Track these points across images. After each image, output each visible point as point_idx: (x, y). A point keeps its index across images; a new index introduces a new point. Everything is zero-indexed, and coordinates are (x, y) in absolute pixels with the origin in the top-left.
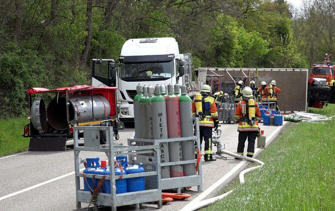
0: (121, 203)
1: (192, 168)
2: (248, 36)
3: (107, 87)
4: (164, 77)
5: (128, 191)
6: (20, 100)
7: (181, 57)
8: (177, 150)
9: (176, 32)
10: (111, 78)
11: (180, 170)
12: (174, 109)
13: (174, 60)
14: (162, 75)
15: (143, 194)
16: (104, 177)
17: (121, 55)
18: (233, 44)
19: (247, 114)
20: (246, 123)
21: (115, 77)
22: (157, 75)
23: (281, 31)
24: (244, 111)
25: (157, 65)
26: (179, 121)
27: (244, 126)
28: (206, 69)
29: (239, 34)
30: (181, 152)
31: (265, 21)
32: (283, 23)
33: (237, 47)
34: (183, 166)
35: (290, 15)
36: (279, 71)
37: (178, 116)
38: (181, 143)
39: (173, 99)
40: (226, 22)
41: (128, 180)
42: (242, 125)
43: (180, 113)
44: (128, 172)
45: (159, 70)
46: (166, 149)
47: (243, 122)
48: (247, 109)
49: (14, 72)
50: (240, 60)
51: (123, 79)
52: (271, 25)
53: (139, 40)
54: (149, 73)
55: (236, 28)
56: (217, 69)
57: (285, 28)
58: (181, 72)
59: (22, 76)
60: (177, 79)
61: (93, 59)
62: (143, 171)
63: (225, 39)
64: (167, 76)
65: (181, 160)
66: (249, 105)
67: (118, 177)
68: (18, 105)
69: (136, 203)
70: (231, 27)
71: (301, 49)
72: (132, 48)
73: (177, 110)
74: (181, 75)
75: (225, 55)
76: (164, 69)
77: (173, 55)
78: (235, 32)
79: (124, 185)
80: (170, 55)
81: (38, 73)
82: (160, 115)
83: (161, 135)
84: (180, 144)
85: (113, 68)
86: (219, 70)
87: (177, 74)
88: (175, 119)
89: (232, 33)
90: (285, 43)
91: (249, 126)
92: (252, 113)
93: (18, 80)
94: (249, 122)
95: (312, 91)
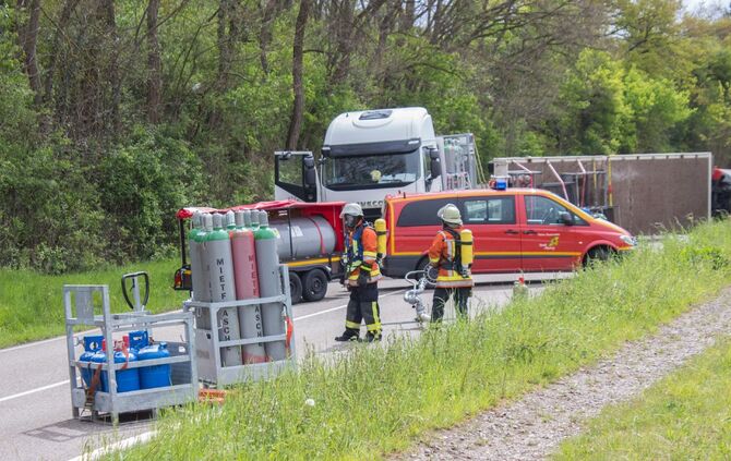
0: (127, 408)
1: (278, 349)
2: (646, 88)
3: (302, 203)
4: (403, 181)
5: (141, 388)
6: (152, 230)
8: (251, 319)
10: (307, 186)
11: (259, 352)
12: (246, 250)
13: (421, 149)
14: (400, 177)
15: (164, 393)
16: (101, 366)
17: (326, 143)
18: (612, 105)
19: (458, 258)
20: (455, 273)
21: (315, 184)
22: (390, 178)
24: (451, 252)
25: (393, 157)
26: (254, 270)
27: (450, 278)
28: (508, 160)
30: (260, 322)
31: (682, 57)
33: (624, 110)
34: (265, 345)
36: (653, 160)
37: (253, 262)
38: (261, 308)
39: (244, 236)
41: (140, 370)
42: (446, 275)
43: (256, 257)
44: (139, 358)
45: (401, 168)
46: (232, 318)
47: (450, 272)
48: (458, 248)
50: (630, 134)
51: (329, 187)
52: (699, 63)
53: (359, 114)
54: (376, 175)
55: (621, 73)
56: (530, 160)
58: (435, 170)
60: (428, 184)
61: (276, 153)
62: (166, 356)
63: (597, 95)
64: (407, 180)
65: (259, 335)
66: (463, 240)
67: (120, 366)
68: (148, 239)
69: (153, 407)
70: (607, 72)
73: (250, 252)
74: (434, 176)
75: (599, 126)
76: (408, 166)
77: (419, 139)
78: (617, 81)
79: (134, 379)
80: (413, 140)
81: (188, 180)
82: (220, 262)
83: (223, 296)
84: (257, 310)
85: (309, 168)
86: (533, 161)
87: (426, 175)
88: (247, 268)
89: (610, 84)
91: (460, 278)
92: (468, 255)
93: (147, 194)
94: (460, 270)
95: (719, 194)
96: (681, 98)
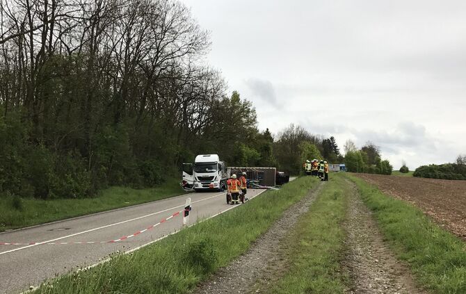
2: (250, 151)
4: (213, 171)
7: (221, 163)
9: (216, 150)
13: (217, 164)
17: (195, 162)
18: (243, 155)
21: (193, 171)
22: (210, 170)
23: (266, 149)
25: (210, 166)
28: (231, 167)
29: (247, 151)
32: (267, 145)
33: (245, 157)
35: (271, 139)
40: (240, 145)
45: (211, 168)
49: (149, 169)
51: (196, 172)
52: (262, 146)
54: (207, 169)
55: (245, 147)
57: (269, 148)
58: (220, 169)
59: (152, 170)
60: (219, 172)
63: (239, 153)
70: (242, 147)
71: (277, 157)
72: (200, 159)
75: (239, 160)
76: (213, 168)
77: (217, 162)
80: (215, 162)
85: (191, 167)
87: (218, 170)
89: (243, 150)
90: (269, 154)
93: (150, 172)
96: (259, 154)
